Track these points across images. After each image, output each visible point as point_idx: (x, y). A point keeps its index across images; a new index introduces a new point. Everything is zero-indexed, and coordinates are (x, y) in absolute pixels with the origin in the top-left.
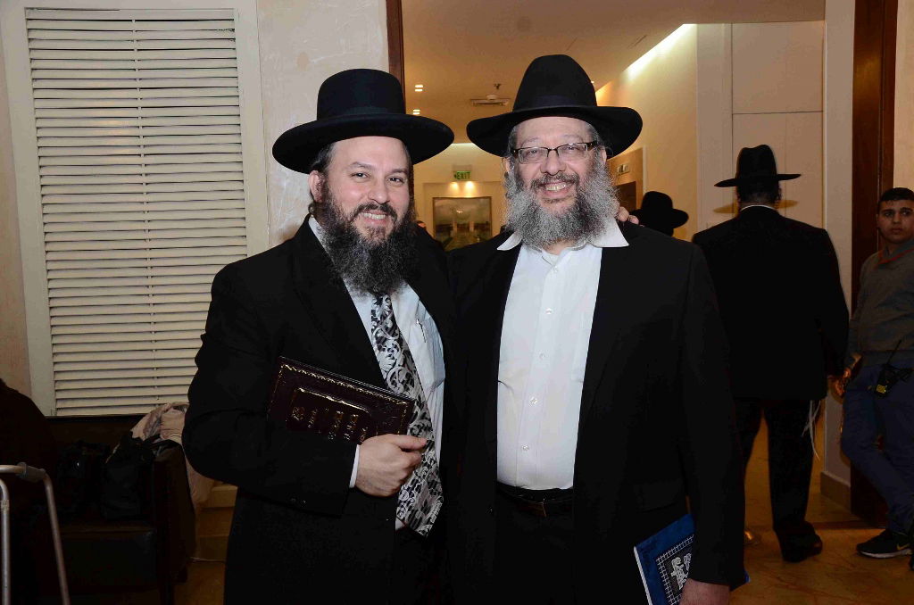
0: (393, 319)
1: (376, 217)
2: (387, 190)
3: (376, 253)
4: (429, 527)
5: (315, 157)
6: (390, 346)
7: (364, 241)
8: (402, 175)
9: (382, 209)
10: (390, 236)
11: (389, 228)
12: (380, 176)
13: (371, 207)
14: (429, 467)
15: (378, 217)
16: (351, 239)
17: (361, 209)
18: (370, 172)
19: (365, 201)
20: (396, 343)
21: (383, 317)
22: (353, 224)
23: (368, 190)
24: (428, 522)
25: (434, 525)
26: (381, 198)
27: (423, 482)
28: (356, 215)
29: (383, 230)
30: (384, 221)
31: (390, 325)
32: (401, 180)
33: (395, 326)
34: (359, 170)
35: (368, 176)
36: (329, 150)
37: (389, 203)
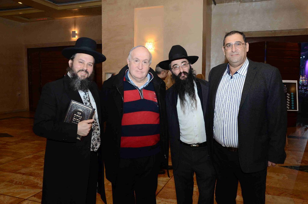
0: (89, 98)
1: (83, 73)
2: (87, 67)
3: (82, 82)
4: (97, 149)
5: (71, 56)
6: (88, 105)
7: (79, 78)
8: (92, 64)
9: (85, 71)
10: (86, 78)
11: (86, 76)
12: (86, 63)
13: (83, 70)
14: (98, 135)
15: (84, 73)
16: (76, 77)
17: (80, 71)
18: (84, 62)
19: (81, 69)
20: (90, 104)
21: (87, 98)
22: (77, 74)
23: (82, 66)
24: (97, 148)
25: (98, 149)
26: (85, 69)
27: (96, 139)
28: (78, 72)
29: (85, 76)
30: (85, 74)
31: (88, 100)
32: (91, 65)
33: (89, 100)
34: (81, 61)
35: (83, 63)
36: (75, 55)
37: (87, 70)
